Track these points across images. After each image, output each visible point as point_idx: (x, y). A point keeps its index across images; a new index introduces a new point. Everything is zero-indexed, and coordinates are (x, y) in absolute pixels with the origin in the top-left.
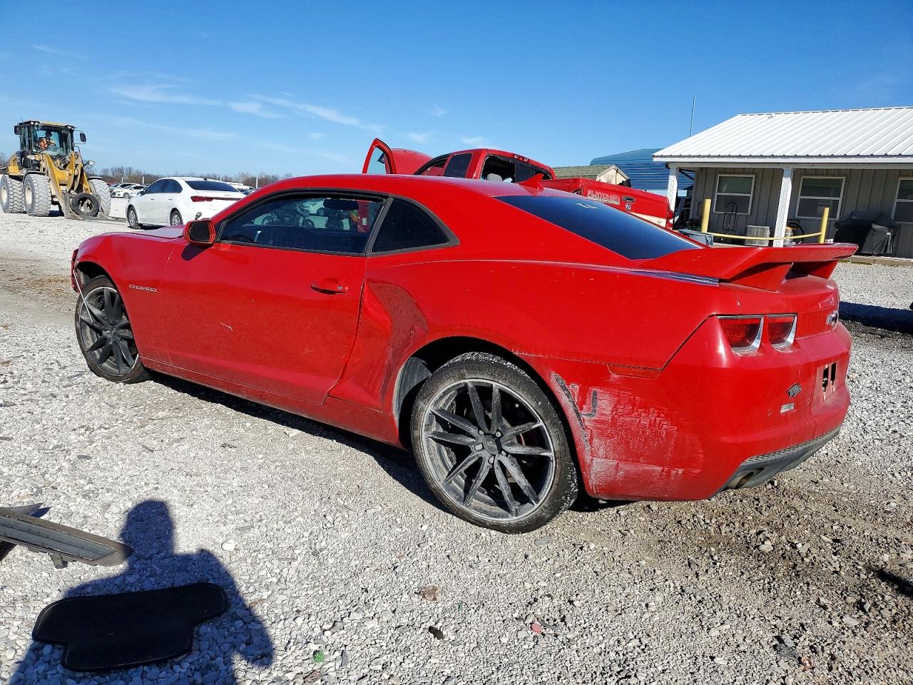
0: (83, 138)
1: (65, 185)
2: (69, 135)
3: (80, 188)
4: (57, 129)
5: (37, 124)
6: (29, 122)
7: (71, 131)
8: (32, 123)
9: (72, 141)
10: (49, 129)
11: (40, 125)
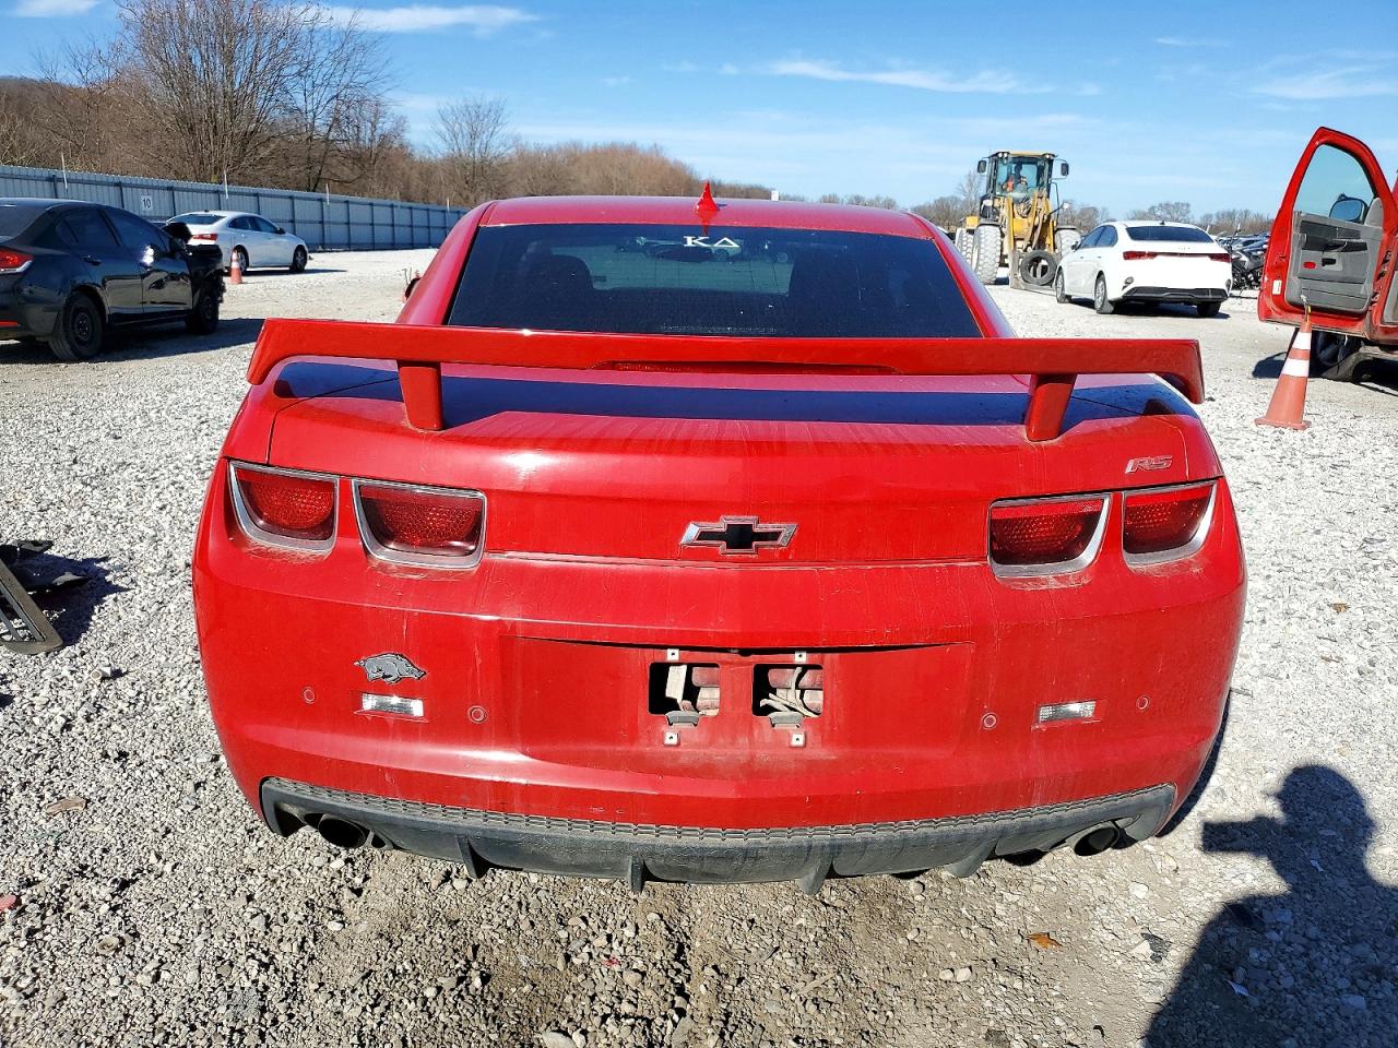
0: (1065, 169)
1: (1022, 239)
2: (1047, 166)
3: (1041, 243)
4: (1031, 160)
5: (1005, 155)
6: (997, 154)
7: (1051, 162)
8: (1000, 155)
9: (1050, 176)
10: (1021, 161)
11: (1010, 157)
